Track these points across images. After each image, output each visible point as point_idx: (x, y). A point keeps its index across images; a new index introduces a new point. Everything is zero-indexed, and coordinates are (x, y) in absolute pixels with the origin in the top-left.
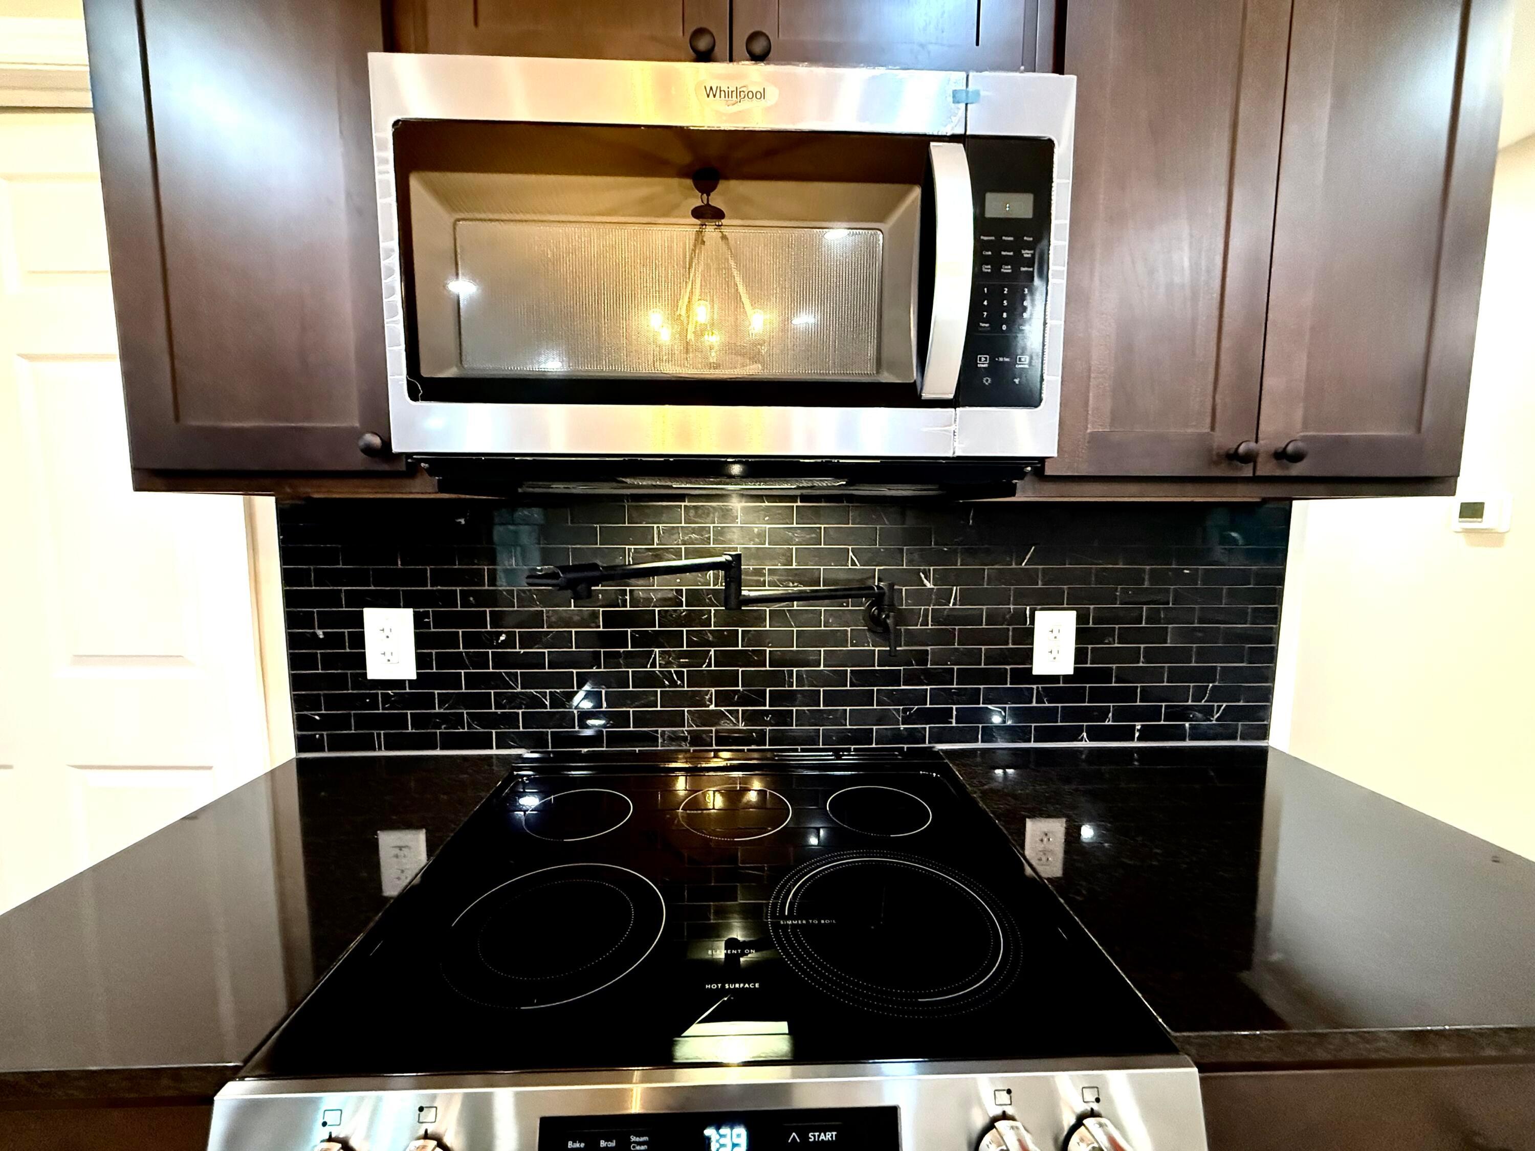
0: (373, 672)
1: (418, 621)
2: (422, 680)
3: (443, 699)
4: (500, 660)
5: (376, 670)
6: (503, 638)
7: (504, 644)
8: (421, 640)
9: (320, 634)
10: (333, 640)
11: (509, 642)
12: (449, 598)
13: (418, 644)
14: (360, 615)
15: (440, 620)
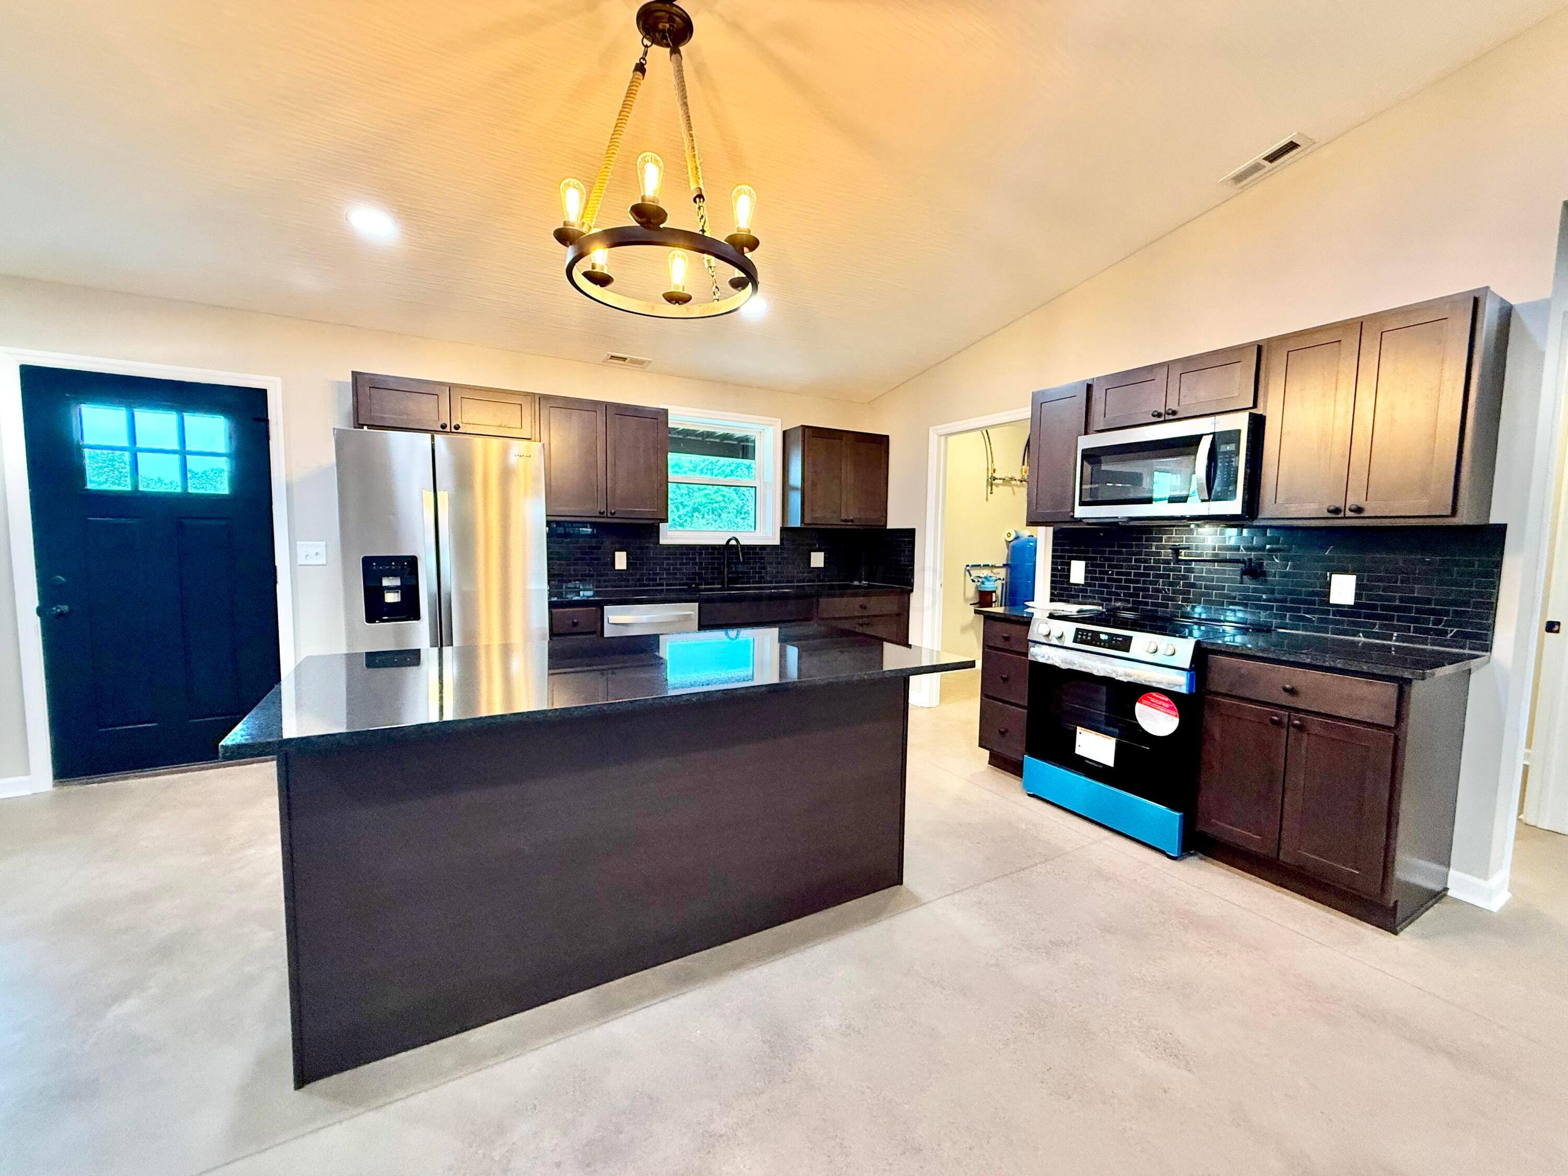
0: (1072, 581)
1: (1086, 566)
2: (1086, 584)
3: (1091, 591)
4: (1109, 580)
5: (1073, 580)
6: (1110, 572)
7: (1111, 575)
8: (1087, 572)
9: (1059, 567)
10: (1063, 570)
11: (1112, 574)
12: (1096, 559)
13: (1086, 573)
14: (1070, 563)
15: (1093, 565)
